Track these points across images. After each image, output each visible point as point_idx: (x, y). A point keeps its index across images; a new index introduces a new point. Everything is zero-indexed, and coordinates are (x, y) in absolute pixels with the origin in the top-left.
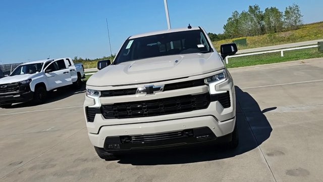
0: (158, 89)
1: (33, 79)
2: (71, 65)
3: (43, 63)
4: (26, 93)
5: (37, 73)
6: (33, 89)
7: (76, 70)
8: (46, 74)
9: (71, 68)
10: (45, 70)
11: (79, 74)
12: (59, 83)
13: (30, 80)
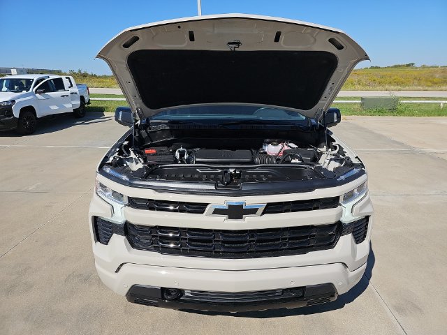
0: (253, 211)
1: (16, 101)
2: (72, 86)
3: (33, 80)
4: (7, 118)
5: (24, 92)
6: (16, 114)
7: (78, 92)
8: (37, 95)
9: (72, 90)
10: (36, 90)
11: (82, 98)
12: (54, 109)
13: (13, 101)
